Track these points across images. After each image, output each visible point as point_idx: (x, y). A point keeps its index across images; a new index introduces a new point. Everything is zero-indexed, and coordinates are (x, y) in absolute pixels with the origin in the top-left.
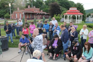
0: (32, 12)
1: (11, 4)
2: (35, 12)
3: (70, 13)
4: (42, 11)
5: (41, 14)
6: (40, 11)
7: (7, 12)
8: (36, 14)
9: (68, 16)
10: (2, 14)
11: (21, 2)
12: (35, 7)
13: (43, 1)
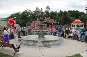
0: (48, 22)
1: (31, 15)
2: (50, 22)
3: (75, 23)
4: (55, 21)
5: (55, 24)
6: (54, 21)
8: (51, 23)
9: (74, 25)
11: (38, 14)
12: (50, 18)
13: (57, 13)
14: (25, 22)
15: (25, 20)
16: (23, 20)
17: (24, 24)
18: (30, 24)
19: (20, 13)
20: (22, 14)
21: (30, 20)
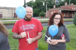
7: (41, 10)
10: (37, 13)
14: (38, 11)
15: (39, 10)
16: (36, 9)
17: (37, 14)
18: (45, 13)
19: (33, 1)
20: (35, 2)
21: (45, 8)
